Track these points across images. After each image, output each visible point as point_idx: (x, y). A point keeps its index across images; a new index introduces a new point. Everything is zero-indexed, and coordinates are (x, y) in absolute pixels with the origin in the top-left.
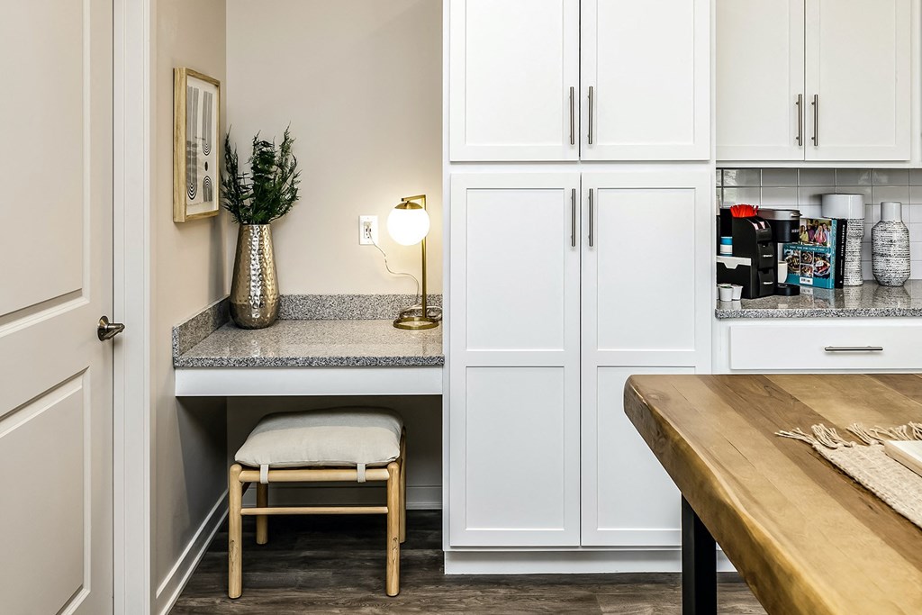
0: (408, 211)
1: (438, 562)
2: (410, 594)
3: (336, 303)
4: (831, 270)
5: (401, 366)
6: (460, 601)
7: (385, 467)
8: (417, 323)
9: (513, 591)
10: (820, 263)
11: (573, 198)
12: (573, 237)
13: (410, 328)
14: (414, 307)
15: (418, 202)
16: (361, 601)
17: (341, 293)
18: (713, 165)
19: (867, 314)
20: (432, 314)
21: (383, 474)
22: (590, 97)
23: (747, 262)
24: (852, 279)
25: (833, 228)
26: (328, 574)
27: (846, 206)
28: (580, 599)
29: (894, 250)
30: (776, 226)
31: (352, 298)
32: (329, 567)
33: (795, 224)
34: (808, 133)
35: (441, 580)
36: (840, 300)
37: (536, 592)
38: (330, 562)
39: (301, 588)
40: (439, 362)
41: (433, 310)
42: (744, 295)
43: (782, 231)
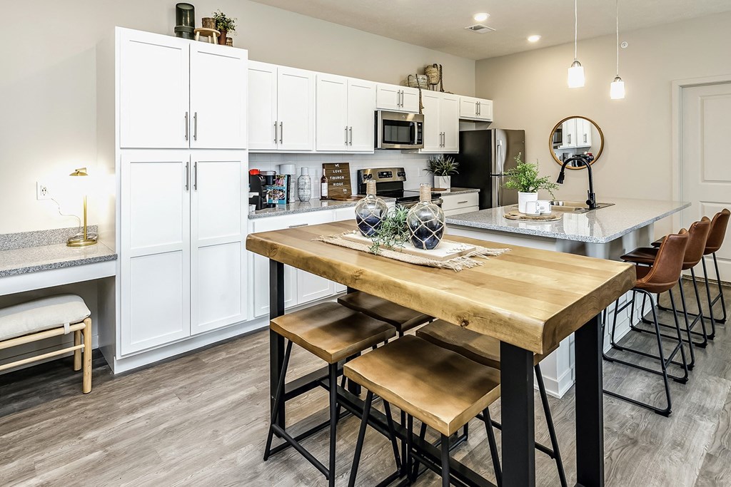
0: (79, 177)
1: (110, 370)
2: (98, 389)
3: (20, 238)
4: (285, 197)
5: (91, 263)
6: (130, 382)
7: (83, 322)
8: (82, 243)
9: (157, 369)
10: (281, 193)
11: (187, 167)
12: (187, 186)
13: (80, 246)
14: (78, 234)
15: (84, 171)
16: (68, 402)
17: (24, 231)
18: (248, 152)
19: (298, 212)
20: (90, 237)
21: (82, 326)
22: (195, 117)
23: (257, 194)
24: (292, 200)
25: (286, 178)
26: (37, 398)
27: (289, 169)
28: (192, 361)
29: (306, 186)
30: (267, 177)
31: (32, 233)
32: (35, 395)
33: (274, 177)
34: (279, 138)
35: (113, 378)
36: (288, 208)
37: (168, 365)
38: (34, 393)
39: (20, 410)
40: (114, 258)
41: (90, 235)
42: (257, 209)
43: (270, 180)
